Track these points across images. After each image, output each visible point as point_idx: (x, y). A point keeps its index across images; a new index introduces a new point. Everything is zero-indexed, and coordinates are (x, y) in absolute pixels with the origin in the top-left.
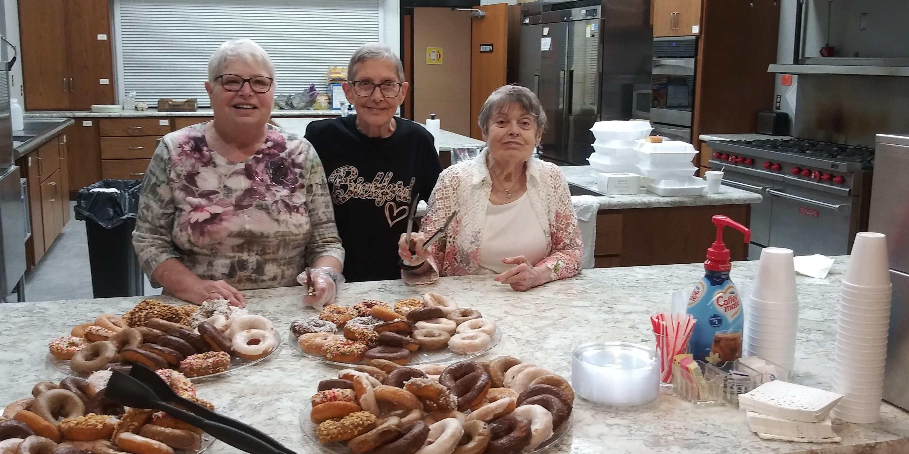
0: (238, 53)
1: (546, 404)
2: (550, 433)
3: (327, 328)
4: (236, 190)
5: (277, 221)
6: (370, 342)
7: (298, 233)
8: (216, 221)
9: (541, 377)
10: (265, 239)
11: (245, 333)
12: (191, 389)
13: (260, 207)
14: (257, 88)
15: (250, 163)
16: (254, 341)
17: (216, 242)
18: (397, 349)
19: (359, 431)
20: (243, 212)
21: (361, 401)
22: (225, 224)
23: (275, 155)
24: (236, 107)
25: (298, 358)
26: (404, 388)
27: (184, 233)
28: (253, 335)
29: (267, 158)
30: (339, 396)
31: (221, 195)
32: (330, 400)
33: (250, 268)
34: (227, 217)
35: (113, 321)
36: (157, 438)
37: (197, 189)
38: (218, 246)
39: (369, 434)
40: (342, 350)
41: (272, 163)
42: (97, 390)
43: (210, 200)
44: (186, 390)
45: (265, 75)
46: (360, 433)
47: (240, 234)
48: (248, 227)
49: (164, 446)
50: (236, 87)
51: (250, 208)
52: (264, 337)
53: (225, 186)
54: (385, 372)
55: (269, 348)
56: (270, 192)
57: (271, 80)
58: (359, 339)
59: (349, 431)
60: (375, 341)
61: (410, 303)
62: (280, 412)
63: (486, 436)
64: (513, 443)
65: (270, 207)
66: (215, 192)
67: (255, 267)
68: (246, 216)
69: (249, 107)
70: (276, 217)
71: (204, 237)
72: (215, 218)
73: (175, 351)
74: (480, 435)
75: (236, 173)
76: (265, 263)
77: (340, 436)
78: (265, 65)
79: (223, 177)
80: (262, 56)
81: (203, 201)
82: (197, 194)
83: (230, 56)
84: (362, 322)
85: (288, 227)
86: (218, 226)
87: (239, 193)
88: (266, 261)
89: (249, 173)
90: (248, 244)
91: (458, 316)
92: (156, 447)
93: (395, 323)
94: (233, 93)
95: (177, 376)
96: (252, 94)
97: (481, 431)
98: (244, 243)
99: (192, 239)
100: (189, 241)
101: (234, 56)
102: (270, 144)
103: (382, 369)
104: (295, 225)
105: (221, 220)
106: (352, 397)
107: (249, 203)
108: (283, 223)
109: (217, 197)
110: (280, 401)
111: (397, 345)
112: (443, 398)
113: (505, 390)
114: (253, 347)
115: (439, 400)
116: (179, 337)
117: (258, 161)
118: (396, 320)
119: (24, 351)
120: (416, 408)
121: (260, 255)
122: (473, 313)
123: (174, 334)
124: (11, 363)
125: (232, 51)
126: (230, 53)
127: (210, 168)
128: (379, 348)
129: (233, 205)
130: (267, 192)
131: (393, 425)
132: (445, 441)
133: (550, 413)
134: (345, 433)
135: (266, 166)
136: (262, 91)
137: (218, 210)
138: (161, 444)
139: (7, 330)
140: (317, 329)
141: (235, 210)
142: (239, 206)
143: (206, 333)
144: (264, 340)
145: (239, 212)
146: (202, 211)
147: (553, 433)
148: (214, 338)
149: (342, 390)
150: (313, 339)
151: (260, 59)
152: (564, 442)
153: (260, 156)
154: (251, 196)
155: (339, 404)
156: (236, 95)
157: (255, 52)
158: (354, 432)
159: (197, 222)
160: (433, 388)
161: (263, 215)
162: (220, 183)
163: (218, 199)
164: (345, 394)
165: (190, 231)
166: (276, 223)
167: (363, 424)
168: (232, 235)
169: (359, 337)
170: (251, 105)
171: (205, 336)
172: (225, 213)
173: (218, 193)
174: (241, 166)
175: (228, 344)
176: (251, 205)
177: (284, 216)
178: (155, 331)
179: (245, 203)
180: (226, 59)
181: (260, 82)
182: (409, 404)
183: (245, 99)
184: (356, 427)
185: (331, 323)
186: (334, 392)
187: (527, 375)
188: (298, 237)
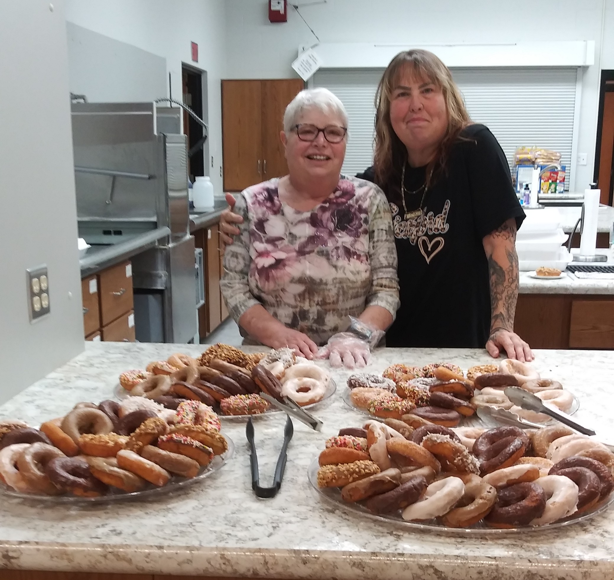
0: (315, 103)
1: (577, 479)
2: (572, 508)
3: (385, 385)
4: (300, 238)
5: (335, 267)
6: (420, 402)
7: (355, 280)
8: (280, 266)
9: (587, 450)
10: (324, 287)
11: (296, 380)
12: (215, 423)
13: (321, 253)
14: (330, 138)
15: (316, 212)
16: (305, 389)
17: (280, 288)
18: (446, 410)
19: (354, 478)
20: (305, 258)
21: (370, 450)
22: (288, 269)
23: (344, 203)
24: (309, 157)
25: (346, 411)
26: (422, 444)
27: (253, 278)
28: (304, 383)
29: (334, 207)
30: (350, 442)
31: (286, 242)
32: (341, 446)
33: (311, 318)
34: (290, 263)
35: (185, 360)
36: (153, 460)
37: (264, 235)
38: (281, 294)
39: (360, 481)
40: (385, 405)
41: (339, 211)
42: (127, 413)
43: (275, 246)
44: (211, 423)
45: (339, 125)
46: (354, 480)
47: (301, 281)
48: (308, 273)
49: (157, 468)
50: (310, 137)
51: (311, 254)
52: (314, 385)
53: (290, 233)
54: (412, 427)
55: (316, 397)
56: (333, 239)
57: (345, 129)
58: (409, 397)
59: (343, 477)
60: (426, 401)
61: (486, 370)
62: (300, 456)
63: (488, 500)
64: (519, 513)
65: (330, 252)
66: (281, 239)
67: (316, 317)
68: (307, 263)
69: (322, 158)
70: (334, 263)
71: (268, 282)
72: (279, 263)
73: (223, 390)
74: (481, 499)
75: (302, 221)
76: (326, 314)
77: (334, 481)
78: (339, 115)
79: (290, 225)
80: (337, 105)
81: (269, 247)
82: (264, 240)
83: (307, 105)
84: (424, 383)
85: (345, 274)
86: (282, 271)
87: (303, 240)
88: (326, 311)
89: (314, 221)
90: (309, 293)
91: (535, 386)
92: (148, 466)
93: (451, 383)
94: (307, 144)
95: (203, 409)
96: (326, 144)
97: (485, 494)
98: (304, 292)
99: (259, 284)
100: (257, 286)
101: (310, 105)
102: (338, 193)
103: (410, 425)
104: (352, 272)
105: (284, 265)
106: (364, 446)
107: (311, 249)
108: (340, 270)
109: (282, 243)
110: (306, 447)
111: (448, 406)
112: (459, 458)
113: (541, 460)
114: (302, 394)
115: (455, 459)
116: (231, 378)
117: (323, 209)
118: (452, 381)
119: (105, 381)
120: (428, 465)
121: (321, 306)
122: (552, 384)
123: (227, 374)
124: (86, 390)
125: (308, 100)
126: (306, 102)
127: (279, 216)
128: (428, 408)
129: (296, 251)
130: (329, 238)
131: (389, 476)
132: (439, 500)
133: (577, 487)
134: (340, 478)
135: (333, 214)
136: (335, 141)
137: (281, 255)
138: (154, 464)
139: (100, 364)
140: (372, 385)
141: (297, 256)
142: (302, 252)
143: (257, 376)
144: (314, 388)
145: (301, 257)
146: (267, 257)
147: (577, 510)
148: (263, 381)
149: (353, 438)
150: (363, 393)
151: (335, 108)
152: (594, 523)
153: (327, 205)
154: (313, 243)
155: (345, 451)
156: (311, 145)
157: (330, 101)
158: (349, 479)
159: (263, 267)
160: (448, 446)
161: (323, 261)
162: (286, 230)
163: (283, 245)
164: (356, 442)
165: (257, 276)
166: (334, 269)
167: (360, 471)
168: (294, 281)
169: (409, 395)
170: (324, 155)
171: (256, 379)
172: (288, 259)
173: (283, 239)
174: (307, 215)
175: (278, 389)
176: (313, 251)
177: (342, 262)
178: (214, 371)
179: (307, 250)
180: (302, 108)
181: (334, 132)
182: (421, 460)
183: (319, 150)
184: (351, 474)
185: (392, 381)
186: (345, 439)
187: (573, 446)
188: (355, 285)
